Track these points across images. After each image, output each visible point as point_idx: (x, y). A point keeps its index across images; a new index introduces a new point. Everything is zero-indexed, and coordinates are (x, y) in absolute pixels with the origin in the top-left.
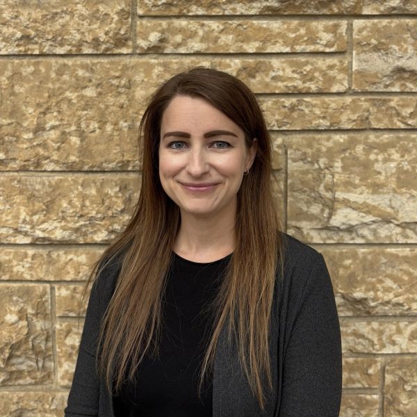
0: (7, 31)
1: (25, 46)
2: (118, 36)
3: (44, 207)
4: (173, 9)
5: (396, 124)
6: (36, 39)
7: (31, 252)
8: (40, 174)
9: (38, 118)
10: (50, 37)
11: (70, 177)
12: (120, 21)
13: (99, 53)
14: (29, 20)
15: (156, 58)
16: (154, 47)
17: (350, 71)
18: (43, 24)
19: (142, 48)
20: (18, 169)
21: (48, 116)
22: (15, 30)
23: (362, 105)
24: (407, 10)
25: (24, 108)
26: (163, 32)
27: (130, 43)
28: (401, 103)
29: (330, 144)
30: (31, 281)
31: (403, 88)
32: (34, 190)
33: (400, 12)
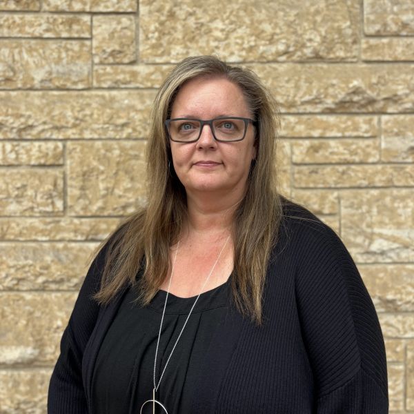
29: (368, 196)
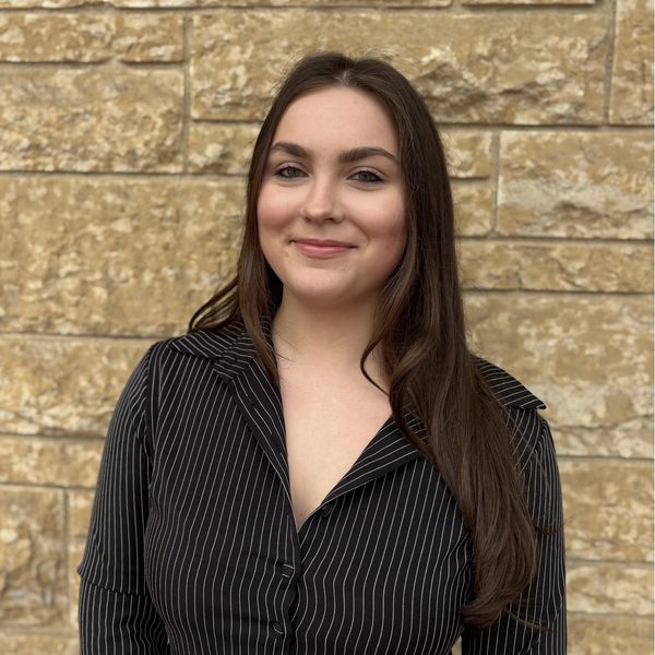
0: (9, 137)
1: (34, 159)
2: (163, 148)
3: (55, 385)
4: (241, 110)
5: (558, 284)
6: (49, 150)
7: (37, 445)
8: (53, 338)
9: (50, 261)
10: (68, 147)
11: (93, 343)
12: (166, 127)
13: (136, 170)
14: (39, 122)
15: (216, 180)
16: (213, 165)
17: (493, 206)
18: (59, 129)
19: (196, 166)
20: (21, 329)
21: (64, 258)
22: (20, 137)
23: (509, 256)
24: (581, 119)
25: (30, 246)
26: (226, 143)
27: (180, 158)
28: (567, 253)
30: (37, 485)
31: (571, 232)
32: (43, 360)
33: (570, 122)
